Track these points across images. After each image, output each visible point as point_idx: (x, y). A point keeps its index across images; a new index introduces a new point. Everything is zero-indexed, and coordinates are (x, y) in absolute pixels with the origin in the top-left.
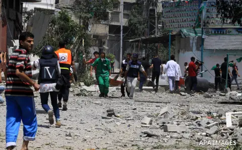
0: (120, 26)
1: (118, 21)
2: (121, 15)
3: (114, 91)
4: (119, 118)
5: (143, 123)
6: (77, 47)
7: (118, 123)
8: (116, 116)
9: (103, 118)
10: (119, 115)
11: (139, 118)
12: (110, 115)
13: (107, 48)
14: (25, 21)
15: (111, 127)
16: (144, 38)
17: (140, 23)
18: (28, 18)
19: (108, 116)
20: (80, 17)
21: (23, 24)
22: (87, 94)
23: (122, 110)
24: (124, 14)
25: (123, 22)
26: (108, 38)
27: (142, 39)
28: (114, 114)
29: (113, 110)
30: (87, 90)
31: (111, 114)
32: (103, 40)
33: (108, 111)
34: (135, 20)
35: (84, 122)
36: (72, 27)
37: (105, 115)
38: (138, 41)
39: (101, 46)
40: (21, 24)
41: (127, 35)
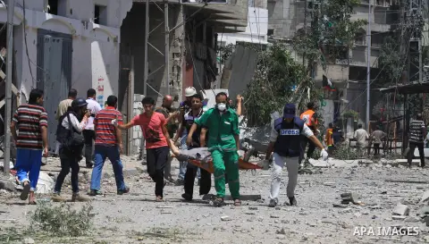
0: (366, 68)
1: (363, 61)
2: (368, 52)
3: (355, 167)
4: (359, 207)
5: (395, 214)
6: (299, 101)
7: (358, 214)
8: (354, 203)
9: (335, 206)
10: (359, 202)
11: (390, 205)
12: (346, 202)
13: (347, 101)
14: (222, 62)
15: (346, 219)
16: (401, 85)
17: (395, 63)
18: (225, 57)
19: (342, 203)
20: (304, 55)
21: (218, 66)
22: (313, 171)
23: (365, 195)
24: (372, 50)
25: (370, 61)
26: (348, 87)
27: (399, 88)
28: (351, 200)
29: (350, 195)
30: (315, 165)
31: (347, 200)
32: (340, 89)
33: (342, 196)
34: (388, 59)
35: (307, 212)
36: (291, 70)
37: (338, 202)
38: (393, 90)
39: (337, 99)
40: (215, 65)
41: (377, 82)
